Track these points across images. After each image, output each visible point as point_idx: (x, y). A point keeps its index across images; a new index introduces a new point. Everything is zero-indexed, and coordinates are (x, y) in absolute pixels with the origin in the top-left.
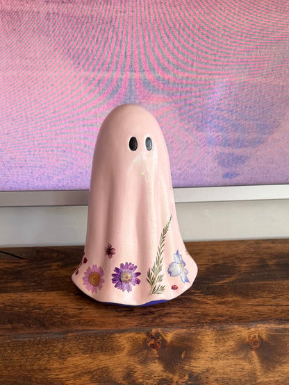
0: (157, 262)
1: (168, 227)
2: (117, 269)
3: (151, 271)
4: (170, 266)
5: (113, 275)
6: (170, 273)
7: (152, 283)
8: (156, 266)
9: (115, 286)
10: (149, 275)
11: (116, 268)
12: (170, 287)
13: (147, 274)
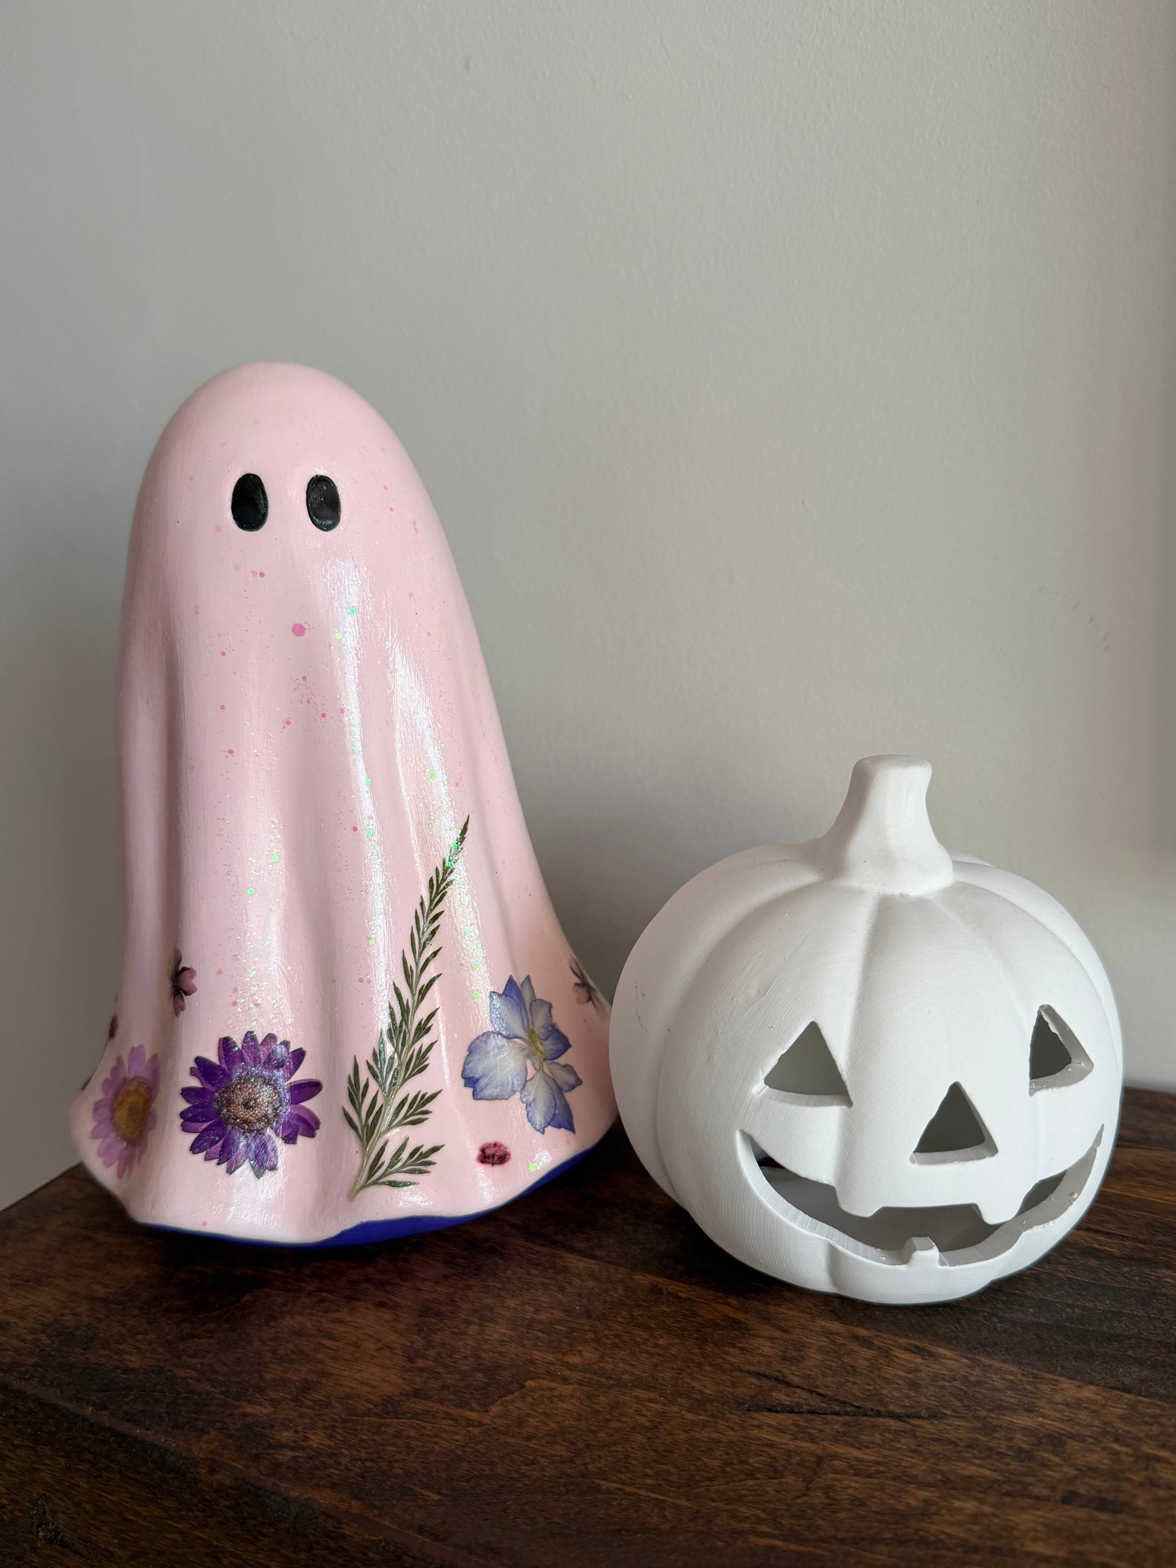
0: (396, 1032)
1: (447, 871)
2: (202, 1067)
3: (364, 1074)
4: (472, 1050)
5: (187, 1093)
6: (471, 1081)
7: (367, 1132)
8: (389, 1049)
9: (195, 1148)
10: (355, 1092)
11: (199, 1061)
12: (475, 1153)
13: (345, 1085)
